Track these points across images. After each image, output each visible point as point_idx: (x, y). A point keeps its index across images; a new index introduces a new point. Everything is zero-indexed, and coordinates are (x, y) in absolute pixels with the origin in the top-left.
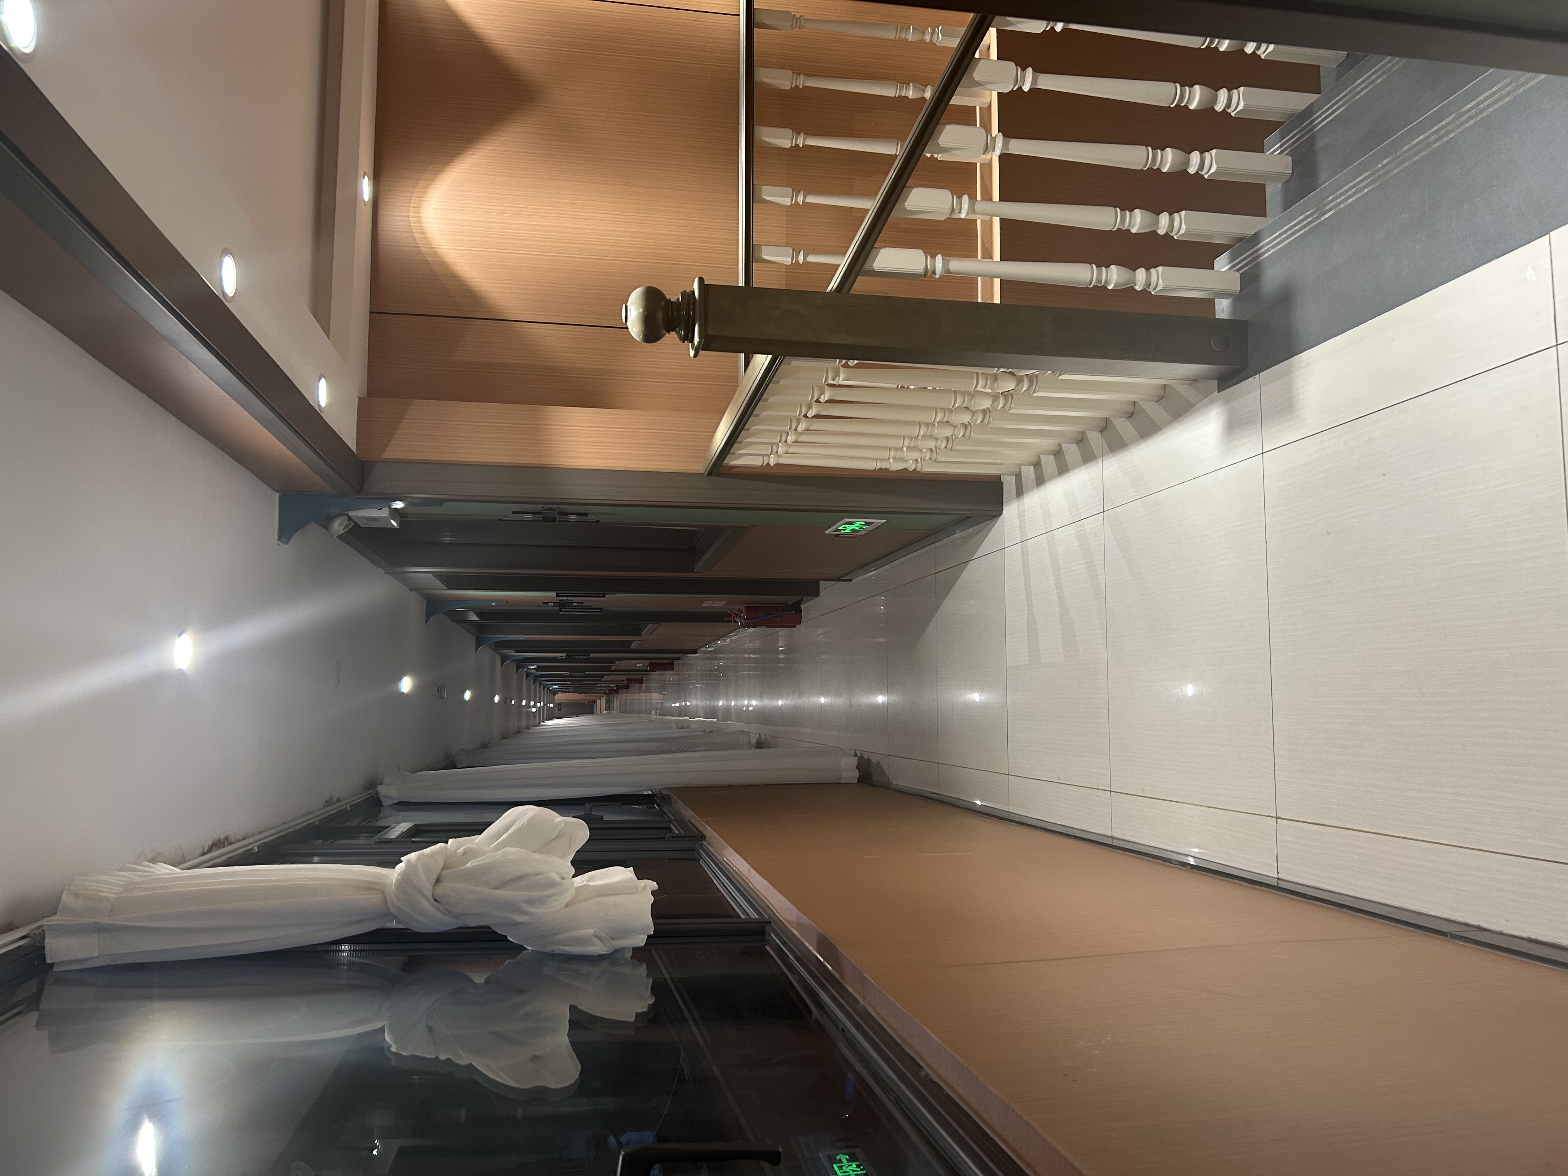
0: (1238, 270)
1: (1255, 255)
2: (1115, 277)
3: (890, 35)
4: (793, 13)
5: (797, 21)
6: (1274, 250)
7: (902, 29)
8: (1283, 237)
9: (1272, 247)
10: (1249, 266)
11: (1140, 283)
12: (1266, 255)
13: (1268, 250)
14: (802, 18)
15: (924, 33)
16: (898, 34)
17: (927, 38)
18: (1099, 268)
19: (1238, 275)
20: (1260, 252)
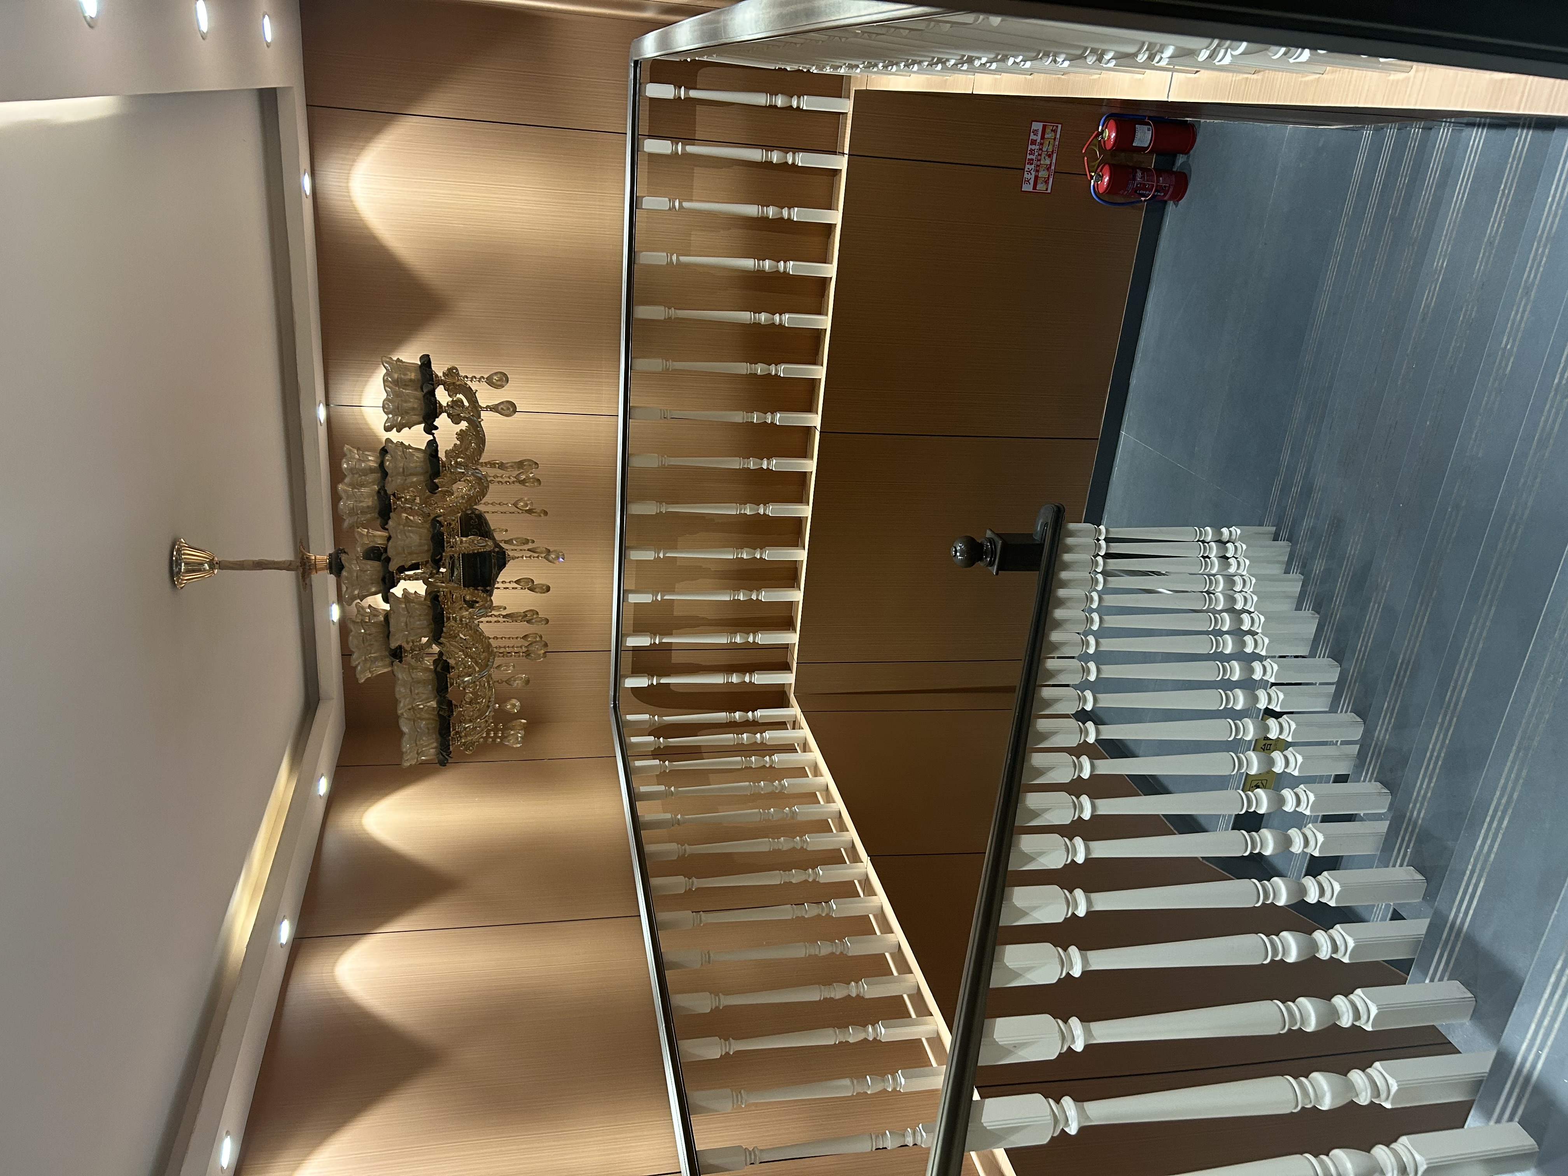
0: (1511, 1119)
1: (1521, 1079)
2: (1349, 1166)
3: (865, 1146)
4: (744, 1147)
5: (750, 1154)
6: (1546, 1050)
7: (877, 1137)
8: (1546, 1022)
9: (1541, 1048)
10: (1524, 1101)
11: (1390, 1169)
12: (1540, 1066)
13: (1538, 1057)
14: (755, 1149)
15: (904, 1135)
16: (874, 1143)
17: (909, 1141)
18: (1318, 1159)
19: (1515, 1125)
20: (1525, 1071)
